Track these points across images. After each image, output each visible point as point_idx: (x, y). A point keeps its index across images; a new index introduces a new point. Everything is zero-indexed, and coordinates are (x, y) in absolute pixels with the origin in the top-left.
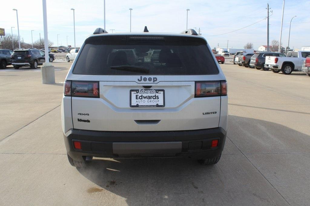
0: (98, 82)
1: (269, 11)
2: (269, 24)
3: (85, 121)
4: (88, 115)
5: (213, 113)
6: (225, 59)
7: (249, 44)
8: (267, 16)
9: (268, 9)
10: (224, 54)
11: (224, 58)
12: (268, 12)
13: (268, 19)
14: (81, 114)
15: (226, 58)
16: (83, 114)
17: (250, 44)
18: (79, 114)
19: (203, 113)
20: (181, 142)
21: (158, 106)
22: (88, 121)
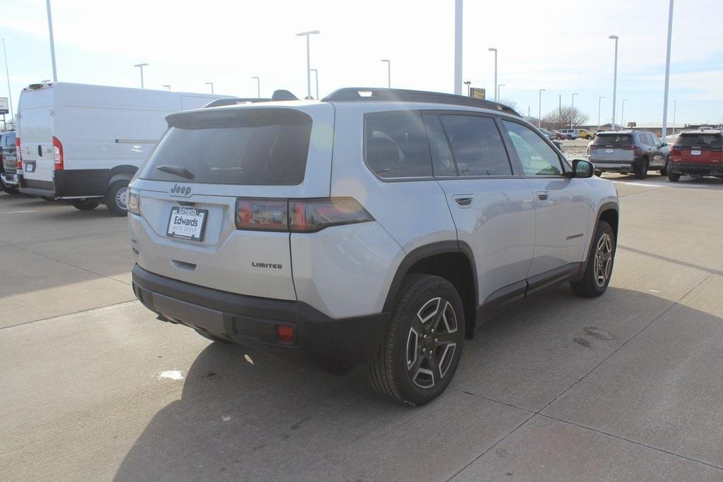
5: (274, 266)
19: (253, 263)
20: (221, 313)
21: (193, 238)
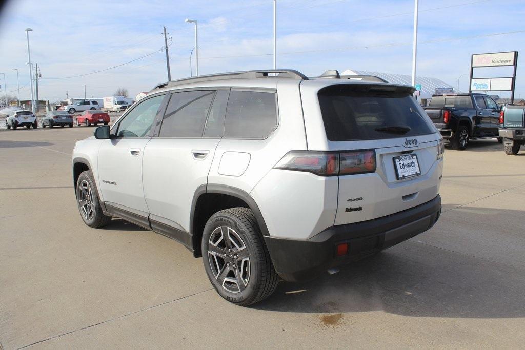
0: (373, 150)
1: (167, 38)
2: (169, 58)
3: (355, 210)
4: (361, 199)
6: (110, 118)
7: (121, 91)
8: (165, 45)
9: (165, 35)
10: (119, 106)
11: (108, 117)
12: (166, 40)
13: (167, 50)
14: (351, 200)
15: (111, 116)
16: (355, 200)
17: (123, 90)
18: (348, 201)
21: (416, 174)
22: (360, 209)
